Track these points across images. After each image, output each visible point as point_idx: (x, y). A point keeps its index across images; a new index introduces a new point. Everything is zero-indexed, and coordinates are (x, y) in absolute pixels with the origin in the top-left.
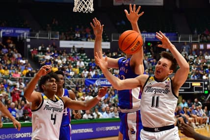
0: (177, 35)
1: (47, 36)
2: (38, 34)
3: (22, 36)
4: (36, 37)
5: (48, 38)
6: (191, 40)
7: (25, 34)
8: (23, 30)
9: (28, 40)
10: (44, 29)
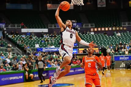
0: (82, 24)
1: (15, 26)
2: (10, 26)
3: (1, 27)
4: (8, 27)
5: (15, 28)
6: (90, 26)
7: (3, 26)
8: (2, 24)
9: (5, 29)
10: (13, 23)
